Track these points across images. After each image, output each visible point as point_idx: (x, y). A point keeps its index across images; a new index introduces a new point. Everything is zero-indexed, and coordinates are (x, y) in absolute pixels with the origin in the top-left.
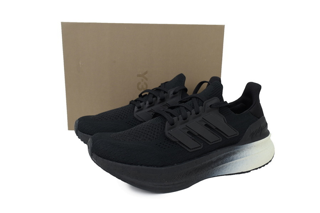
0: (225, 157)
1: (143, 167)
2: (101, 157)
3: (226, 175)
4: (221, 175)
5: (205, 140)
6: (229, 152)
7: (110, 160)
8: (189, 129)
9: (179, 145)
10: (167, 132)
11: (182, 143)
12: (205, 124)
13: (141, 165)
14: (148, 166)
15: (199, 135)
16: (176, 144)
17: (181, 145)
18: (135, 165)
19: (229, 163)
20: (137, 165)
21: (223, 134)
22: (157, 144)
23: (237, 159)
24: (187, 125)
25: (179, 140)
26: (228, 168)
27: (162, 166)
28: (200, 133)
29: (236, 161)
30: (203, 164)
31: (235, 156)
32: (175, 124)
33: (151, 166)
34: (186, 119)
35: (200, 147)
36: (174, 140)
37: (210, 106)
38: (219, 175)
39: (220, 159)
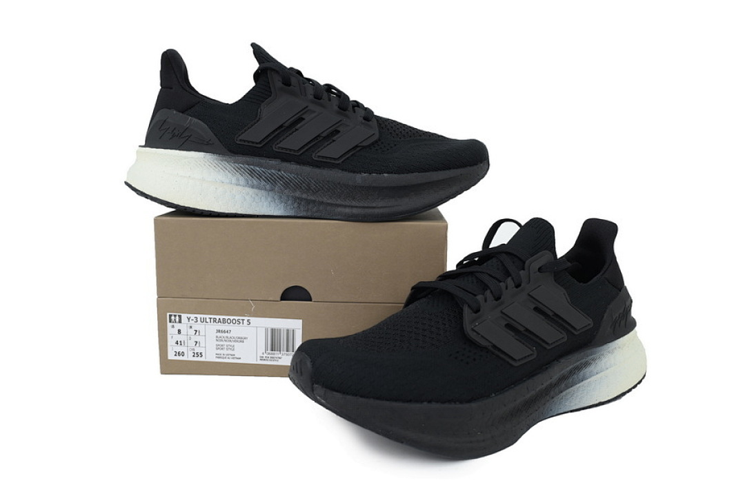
0: (572, 372)
1: (434, 405)
2: (337, 391)
3: (571, 411)
4: (562, 412)
5: (539, 341)
6: (578, 363)
7: (361, 396)
8: (508, 319)
9: (493, 354)
10: (468, 327)
11: (499, 350)
12: (534, 306)
13: (430, 402)
14: (443, 402)
15: (527, 330)
16: (487, 352)
17: (497, 352)
18: (417, 401)
19: (578, 385)
20: (422, 402)
21: (567, 326)
22: (451, 355)
23: (591, 376)
24: (503, 311)
25: (494, 342)
26: (575, 395)
27: (469, 401)
28: (529, 327)
29: (589, 380)
30: (538, 389)
31: (587, 370)
32: (481, 310)
33: (449, 401)
34: (500, 298)
35: (531, 355)
36: (484, 343)
37: (540, 269)
38: (559, 412)
39: (564, 378)
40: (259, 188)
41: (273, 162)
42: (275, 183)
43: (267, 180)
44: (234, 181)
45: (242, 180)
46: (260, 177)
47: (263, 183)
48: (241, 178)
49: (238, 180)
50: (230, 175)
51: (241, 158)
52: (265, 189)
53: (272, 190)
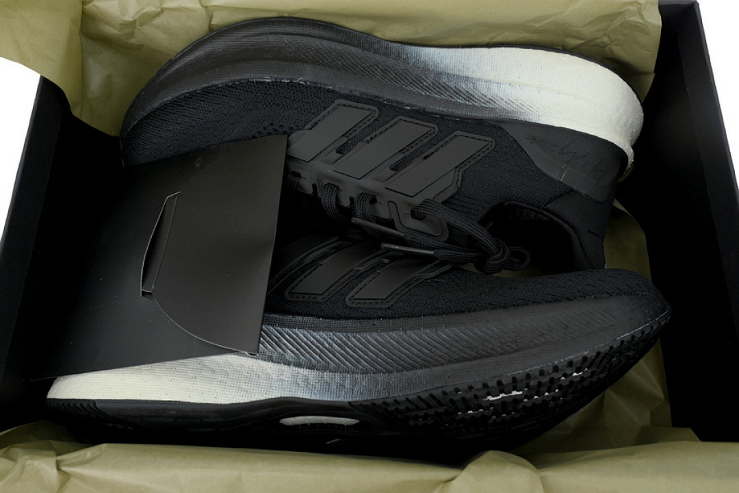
40: (458, 77)
41: (439, 108)
42: (433, 84)
43: (446, 88)
44: (494, 87)
45: (482, 88)
46: (457, 92)
47: (452, 85)
48: (484, 92)
49: (488, 89)
50: (501, 95)
51: (486, 115)
52: (448, 75)
53: (440, 74)
